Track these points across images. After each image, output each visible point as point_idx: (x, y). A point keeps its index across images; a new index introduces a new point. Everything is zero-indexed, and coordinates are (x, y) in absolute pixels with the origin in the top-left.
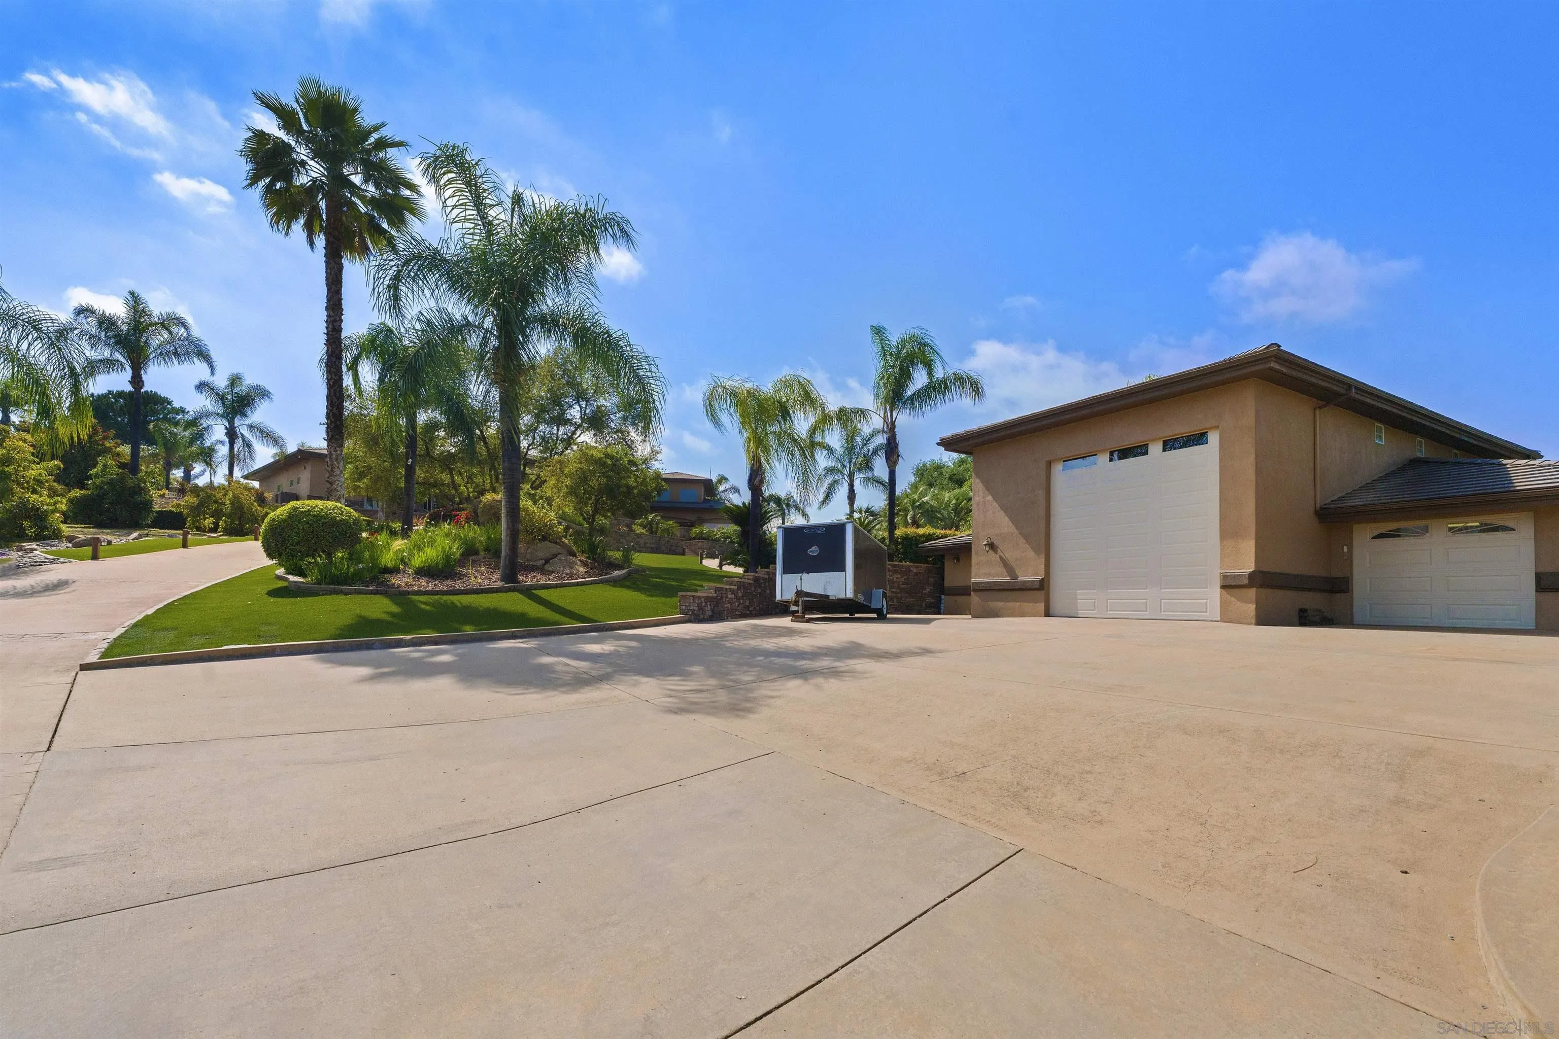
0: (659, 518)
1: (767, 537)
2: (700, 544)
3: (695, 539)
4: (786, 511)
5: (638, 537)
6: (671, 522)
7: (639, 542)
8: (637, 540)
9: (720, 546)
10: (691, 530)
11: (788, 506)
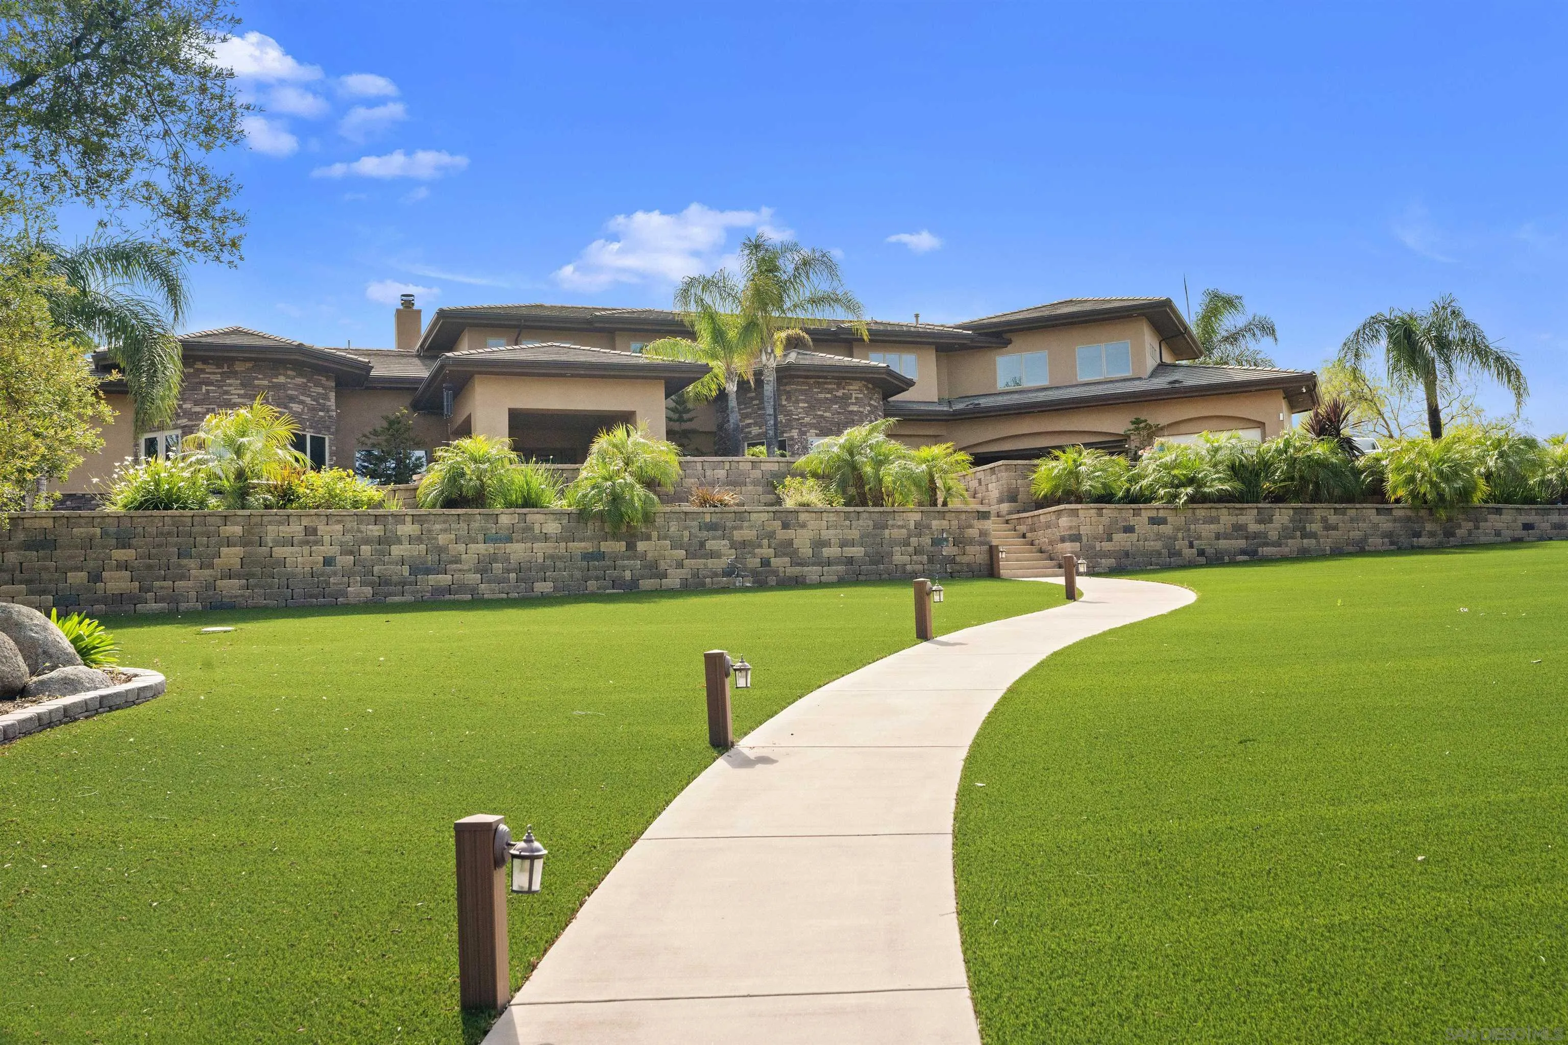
0: (881, 437)
1: (1361, 463)
2: (1064, 521)
3: (1040, 504)
4: (1439, 366)
5: (785, 526)
6: (937, 450)
7: (790, 543)
8: (782, 534)
9: (1153, 521)
10: (1033, 469)
11: (1443, 344)
